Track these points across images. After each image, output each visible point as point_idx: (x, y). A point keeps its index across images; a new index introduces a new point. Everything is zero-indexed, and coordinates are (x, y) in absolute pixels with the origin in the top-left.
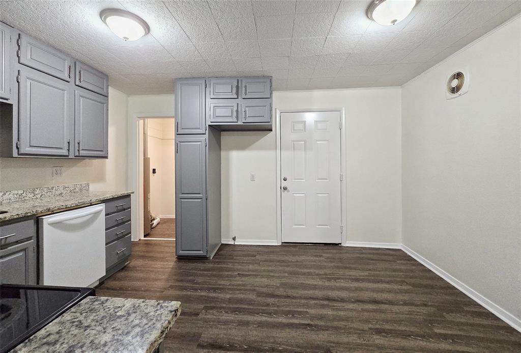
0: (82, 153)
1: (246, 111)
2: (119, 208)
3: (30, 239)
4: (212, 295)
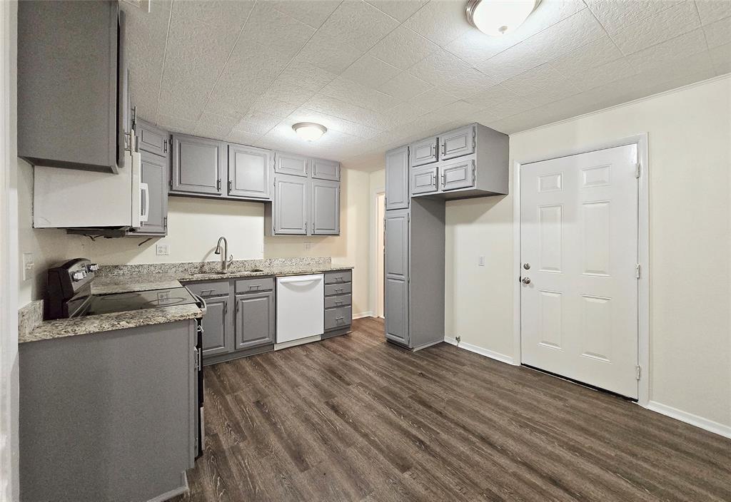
0: (317, 232)
1: (445, 176)
2: (339, 280)
3: (271, 290)
4: (377, 378)
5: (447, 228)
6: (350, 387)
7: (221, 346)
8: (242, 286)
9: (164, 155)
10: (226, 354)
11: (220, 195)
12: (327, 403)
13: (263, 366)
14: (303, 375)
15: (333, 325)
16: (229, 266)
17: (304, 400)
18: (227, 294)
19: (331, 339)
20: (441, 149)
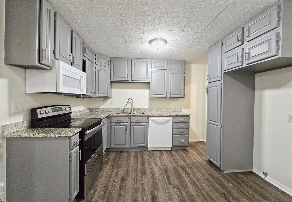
0: (172, 96)
1: (249, 53)
2: (181, 121)
3: (146, 123)
4: (189, 185)
5: (257, 93)
6: (170, 186)
7: (124, 144)
8: (133, 119)
9: (108, 66)
10: (126, 148)
11: (128, 81)
12: (152, 192)
13: (138, 158)
14: (151, 169)
15: (177, 143)
16: (134, 110)
17: (143, 185)
18: (127, 123)
19: (176, 151)
20: (246, 34)
